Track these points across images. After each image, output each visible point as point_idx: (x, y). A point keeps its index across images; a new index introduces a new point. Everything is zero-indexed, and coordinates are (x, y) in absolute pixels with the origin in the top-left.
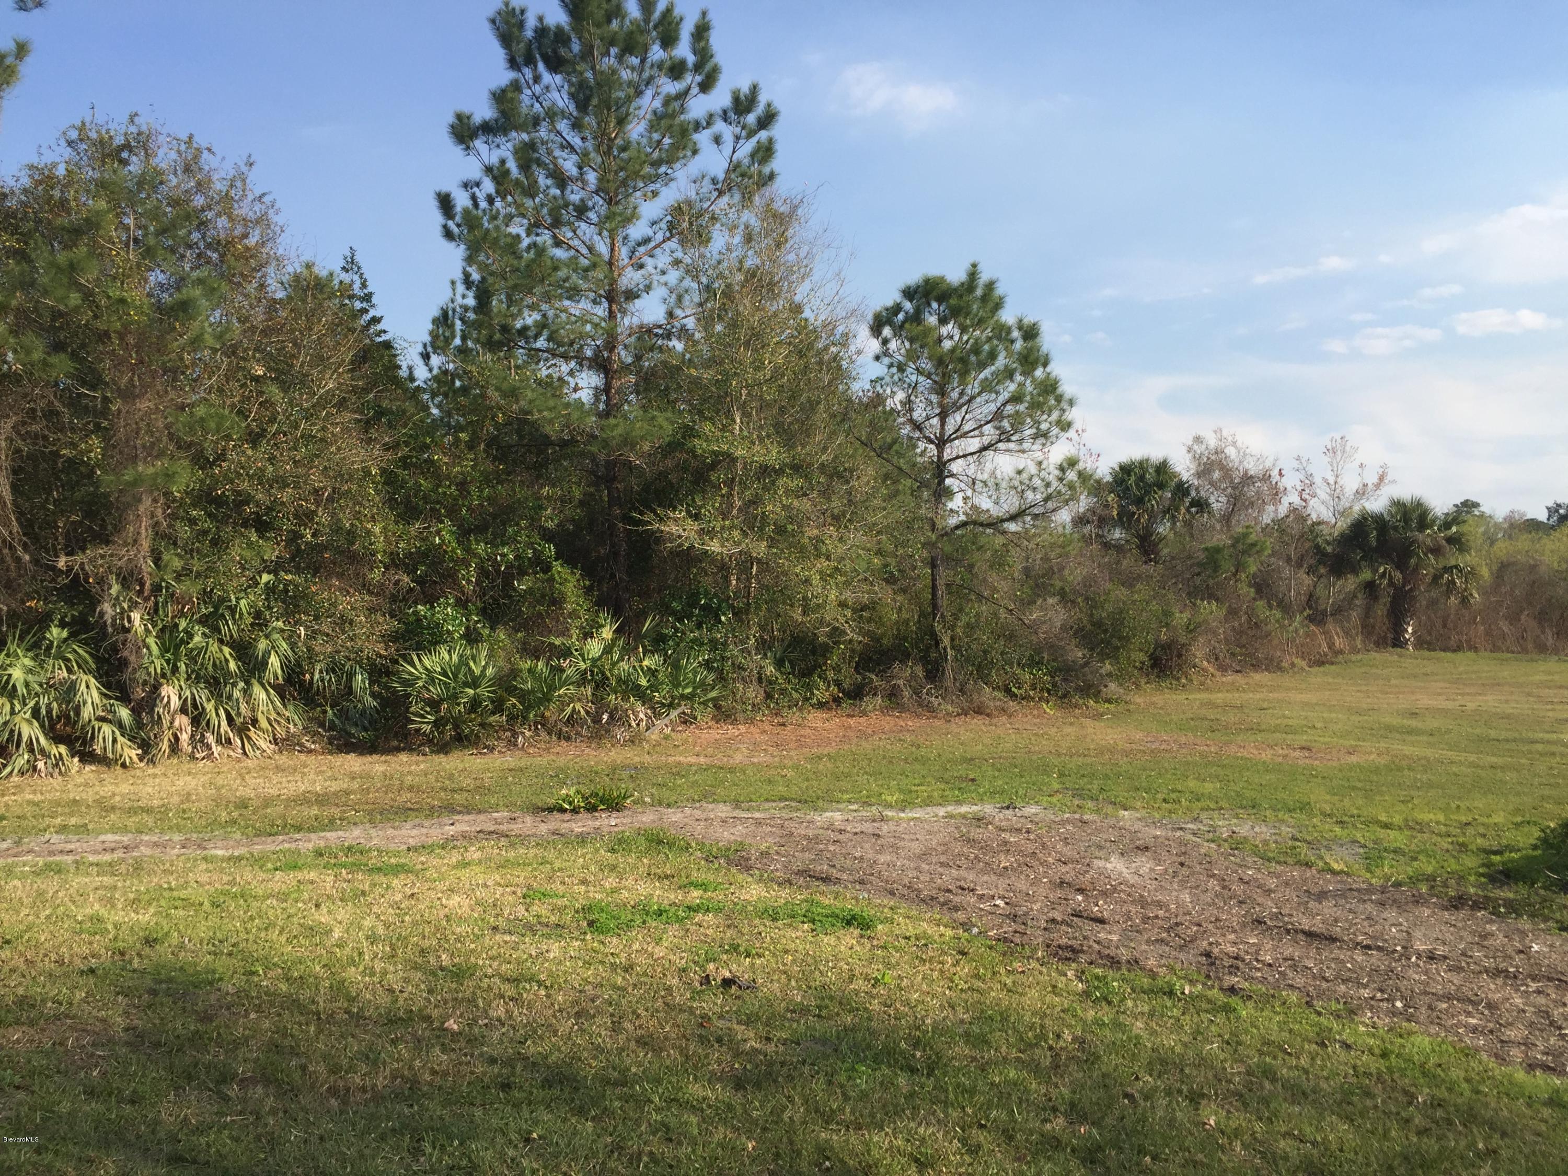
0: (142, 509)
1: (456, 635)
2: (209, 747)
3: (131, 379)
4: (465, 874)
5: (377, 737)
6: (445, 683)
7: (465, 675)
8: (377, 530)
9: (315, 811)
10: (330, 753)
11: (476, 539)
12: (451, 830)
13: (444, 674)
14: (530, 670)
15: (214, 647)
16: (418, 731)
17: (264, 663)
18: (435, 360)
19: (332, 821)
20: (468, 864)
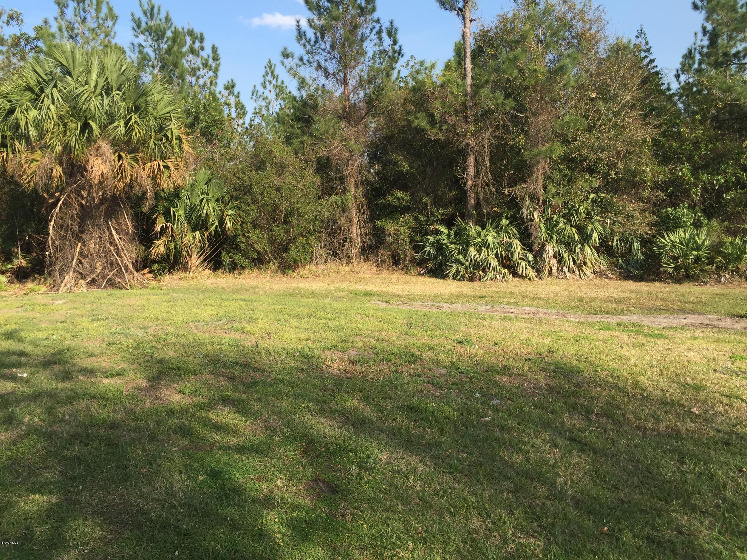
0: (540, 166)
1: (689, 224)
2: (565, 273)
3: (537, 107)
4: (696, 342)
5: (644, 273)
6: (681, 248)
7: (693, 245)
8: (648, 170)
9: (614, 306)
10: (620, 279)
11: (702, 172)
12: (685, 322)
13: (681, 243)
14: (731, 243)
15: (569, 228)
16: (665, 272)
17: (591, 236)
18: (683, 78)
19: (623, 311)
20: (697, 338)
